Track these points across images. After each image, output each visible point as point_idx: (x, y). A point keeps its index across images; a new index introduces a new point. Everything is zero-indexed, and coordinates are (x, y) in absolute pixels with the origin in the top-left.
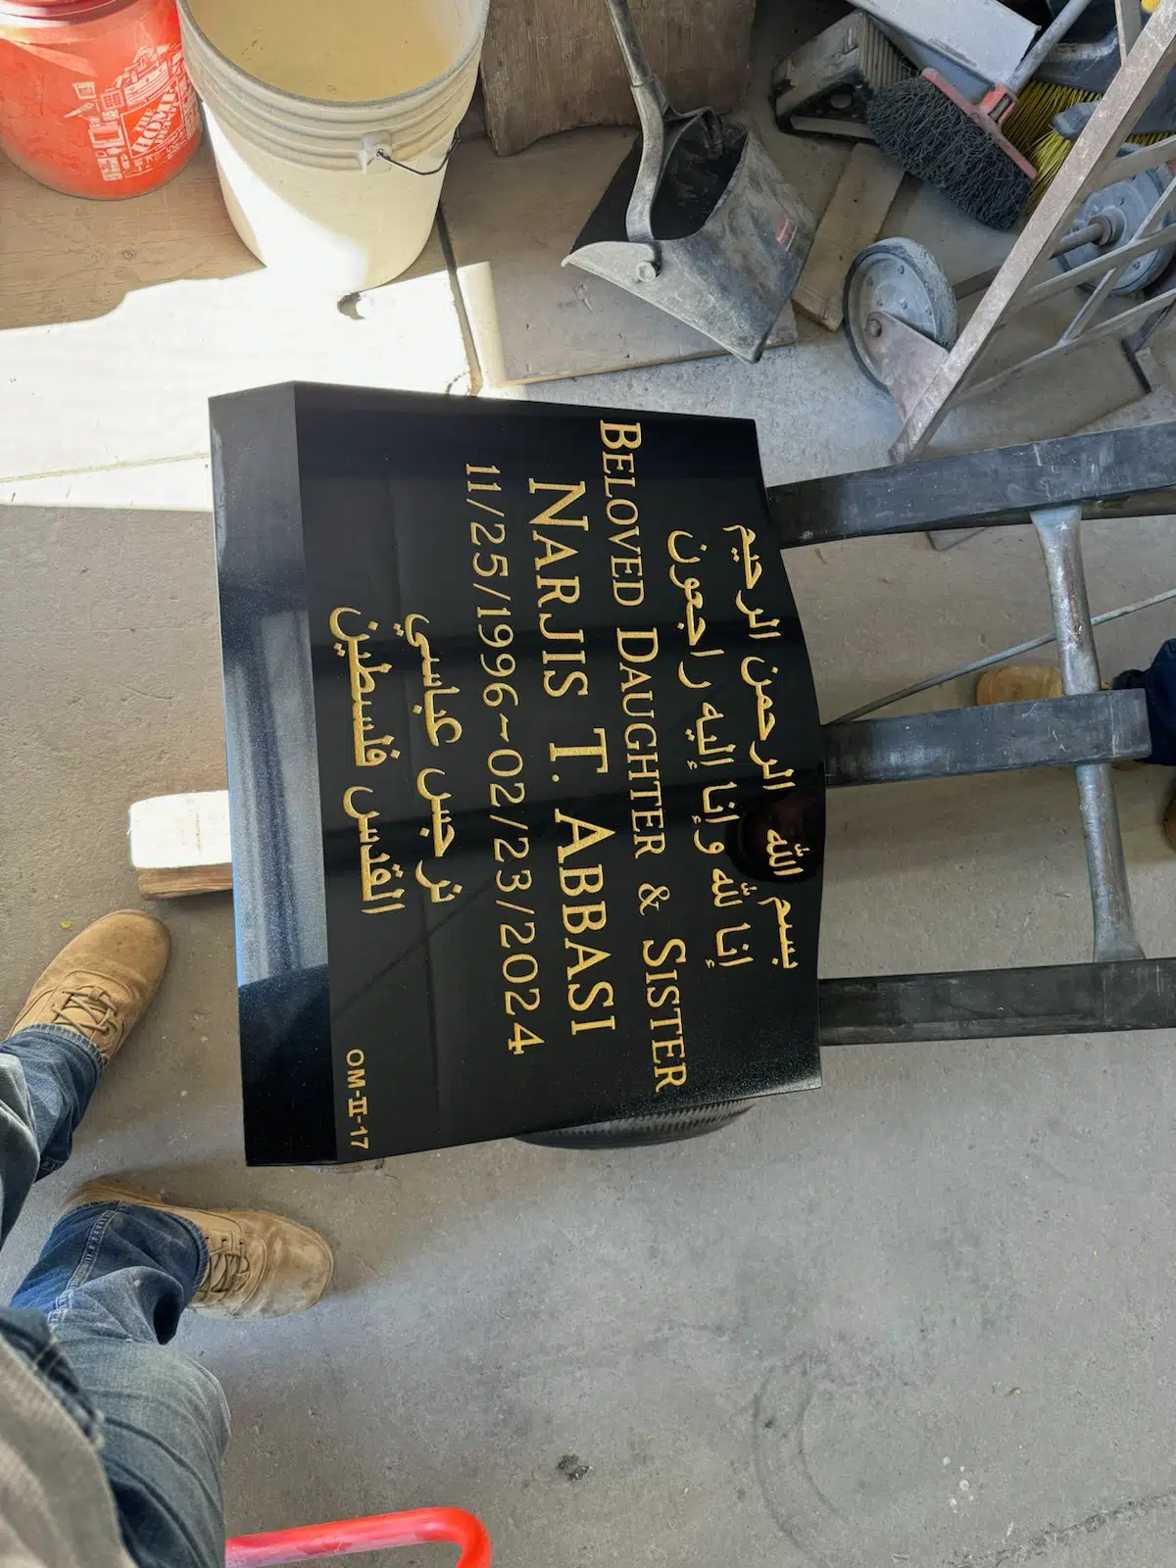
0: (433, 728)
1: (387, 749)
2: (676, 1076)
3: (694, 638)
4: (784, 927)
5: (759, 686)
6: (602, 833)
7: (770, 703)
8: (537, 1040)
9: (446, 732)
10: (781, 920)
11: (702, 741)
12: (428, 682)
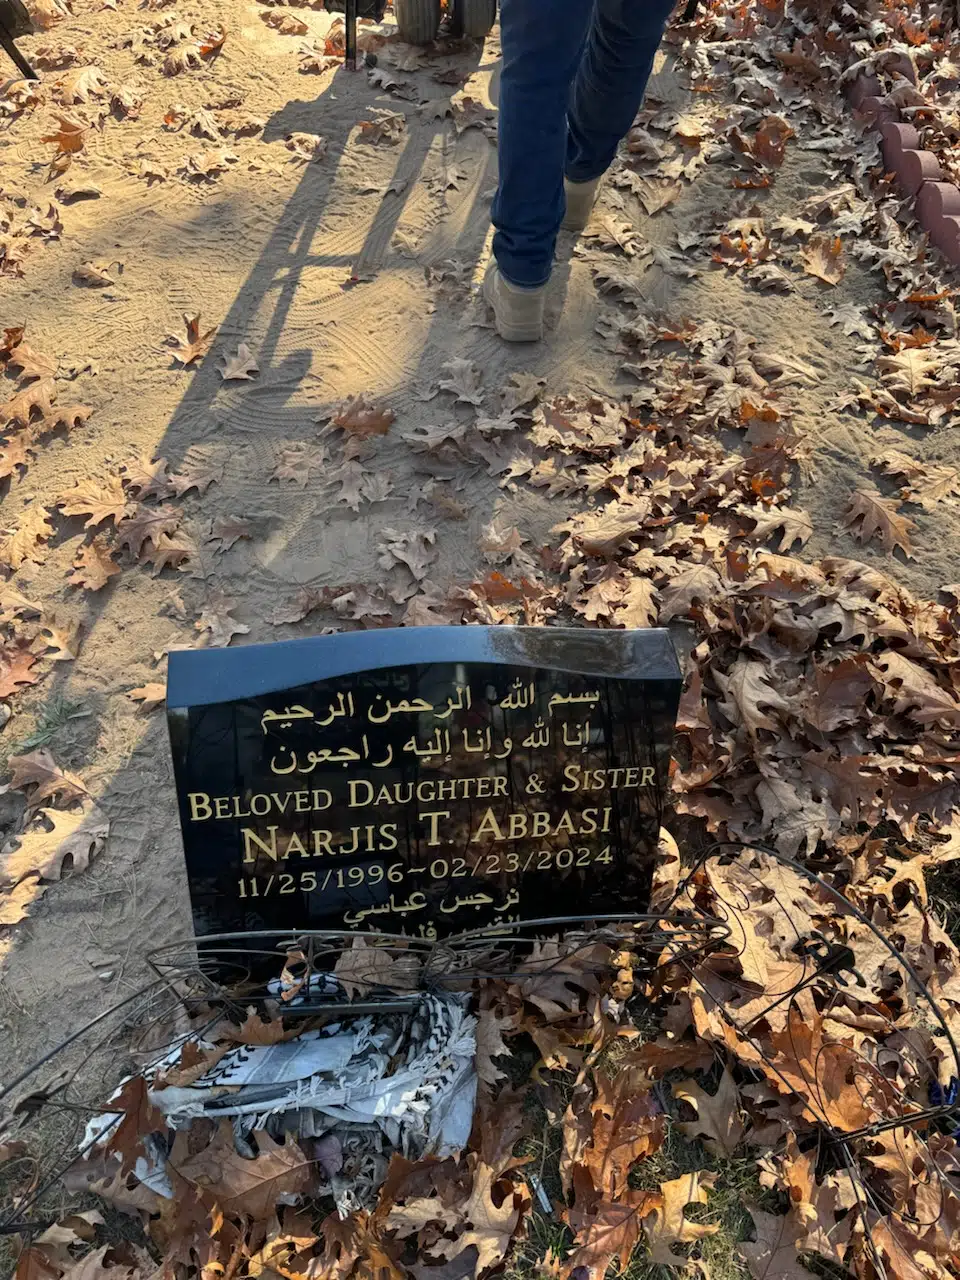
0: (416, 907)
1: (427, 927)
2: (649, 772)
3: (355, 756)
4: (570, 699)
5: (392, 710)
6: (490, 815)
7: (404, 703)
8: (607, 850)
9: (418, 900)
10: (566, 701)
11: (431, 752)
12: (387, 911)
